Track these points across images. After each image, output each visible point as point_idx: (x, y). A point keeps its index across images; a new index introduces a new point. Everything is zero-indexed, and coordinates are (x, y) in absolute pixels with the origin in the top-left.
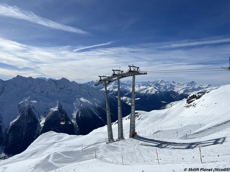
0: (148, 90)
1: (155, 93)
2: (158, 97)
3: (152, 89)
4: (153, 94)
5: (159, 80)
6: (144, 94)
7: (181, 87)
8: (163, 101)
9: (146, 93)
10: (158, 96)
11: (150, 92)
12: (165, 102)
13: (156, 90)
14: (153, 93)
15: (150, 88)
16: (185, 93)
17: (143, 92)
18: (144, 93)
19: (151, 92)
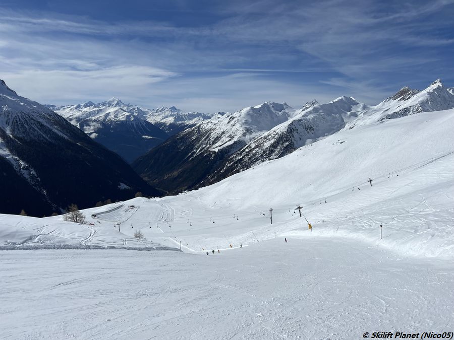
0: (108, 114)
1: (126, 120)
2: (134, 127)
3: (116, 112)
4: (122, 121)
5: (114, 101)
6: (102, 122)
7: (159, 115)
8: (145, 135)
9: (104, 120)
10: (133, 124)
11: (113, 116)
12: (149, 137)
13: (127, 114)
14: (123, 119)
15: (112, 110)
16: (177, 123)
17: (96, 117)
18: (100, 119)
19: (115, 116)
